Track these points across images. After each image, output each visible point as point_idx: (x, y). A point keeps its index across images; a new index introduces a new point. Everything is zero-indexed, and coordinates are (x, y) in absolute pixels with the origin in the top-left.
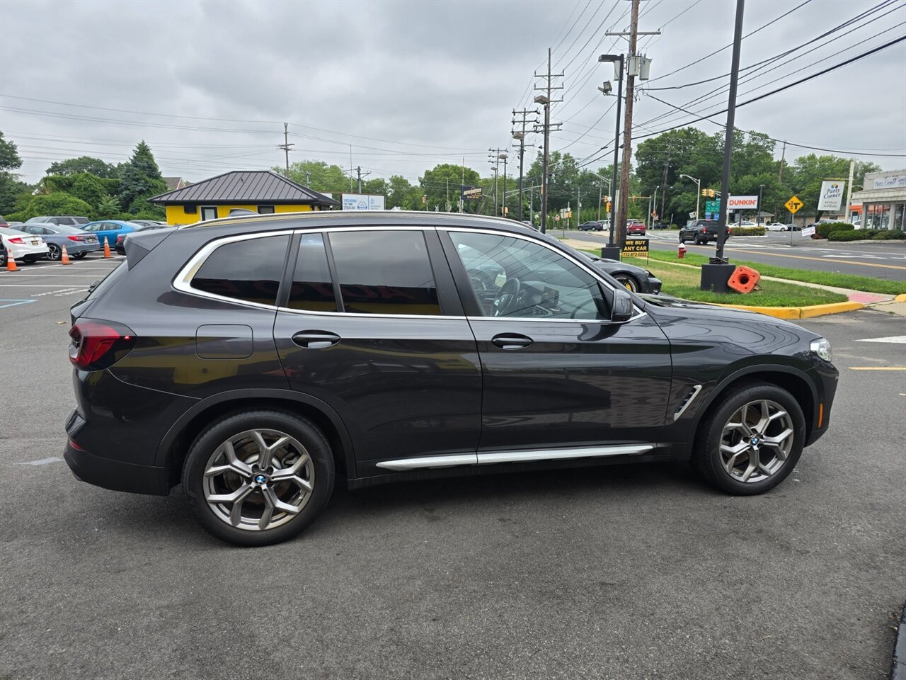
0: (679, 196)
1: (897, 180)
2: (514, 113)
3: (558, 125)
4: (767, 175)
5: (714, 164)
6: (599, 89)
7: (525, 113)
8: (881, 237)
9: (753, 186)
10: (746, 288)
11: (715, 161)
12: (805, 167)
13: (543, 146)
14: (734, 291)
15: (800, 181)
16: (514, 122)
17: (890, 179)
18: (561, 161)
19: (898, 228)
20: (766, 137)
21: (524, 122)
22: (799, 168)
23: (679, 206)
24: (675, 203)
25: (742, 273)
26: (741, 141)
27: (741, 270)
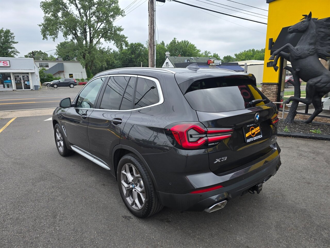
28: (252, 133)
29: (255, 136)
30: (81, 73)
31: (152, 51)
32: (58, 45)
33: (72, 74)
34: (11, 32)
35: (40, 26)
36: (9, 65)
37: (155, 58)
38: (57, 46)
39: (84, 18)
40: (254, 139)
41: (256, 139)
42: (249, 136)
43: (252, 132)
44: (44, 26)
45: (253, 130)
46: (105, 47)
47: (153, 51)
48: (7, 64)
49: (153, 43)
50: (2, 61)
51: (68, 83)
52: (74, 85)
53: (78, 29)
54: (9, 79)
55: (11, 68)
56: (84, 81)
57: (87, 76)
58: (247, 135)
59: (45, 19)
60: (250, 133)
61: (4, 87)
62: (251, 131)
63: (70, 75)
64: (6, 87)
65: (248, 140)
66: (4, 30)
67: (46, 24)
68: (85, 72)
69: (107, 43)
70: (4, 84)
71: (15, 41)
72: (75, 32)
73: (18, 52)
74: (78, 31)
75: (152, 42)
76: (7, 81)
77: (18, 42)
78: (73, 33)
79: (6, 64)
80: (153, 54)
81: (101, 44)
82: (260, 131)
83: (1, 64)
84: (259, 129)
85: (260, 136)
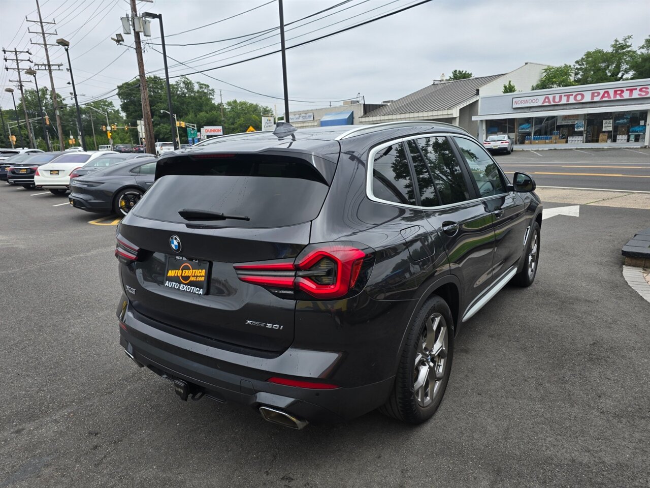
0: (158, 126)
2: (4, 51)
3: (59, 66)
4: (214, 112)
5: (178, 104)
6: (112, 39)
7: (16, 52)
9: (207, 120)
11: (178, 101)
12: (232, 108)
13: (71, 82)
15: (231, 117)
16: (6, 60)
17: (297, 116)
18: (48, 97)
20: (208, 86)
21: (17, 60)
22: (229, 109)
23: (160, 133)
24: (157, 132)
26: (193, 89)
28: (183, 275)
29: (186, 284)
40: (181, 287)
41: (185, 289)
42: (174, 276)
43: (184, 273)
45: (187, 271)
48: (647, 93)
50: (639, 88)
54: (642, 123)
58: (171, 273)
60: (179, 273)
61: (628, 140)
62: (182, 270)
64: (632, 140)
65: (168, 282)
70: (630, 134)
76: (637, 129)
79: (644, 94)
82: (203, 279)
83: (636, 94)
84: (203, 276)
85: (197, 291)
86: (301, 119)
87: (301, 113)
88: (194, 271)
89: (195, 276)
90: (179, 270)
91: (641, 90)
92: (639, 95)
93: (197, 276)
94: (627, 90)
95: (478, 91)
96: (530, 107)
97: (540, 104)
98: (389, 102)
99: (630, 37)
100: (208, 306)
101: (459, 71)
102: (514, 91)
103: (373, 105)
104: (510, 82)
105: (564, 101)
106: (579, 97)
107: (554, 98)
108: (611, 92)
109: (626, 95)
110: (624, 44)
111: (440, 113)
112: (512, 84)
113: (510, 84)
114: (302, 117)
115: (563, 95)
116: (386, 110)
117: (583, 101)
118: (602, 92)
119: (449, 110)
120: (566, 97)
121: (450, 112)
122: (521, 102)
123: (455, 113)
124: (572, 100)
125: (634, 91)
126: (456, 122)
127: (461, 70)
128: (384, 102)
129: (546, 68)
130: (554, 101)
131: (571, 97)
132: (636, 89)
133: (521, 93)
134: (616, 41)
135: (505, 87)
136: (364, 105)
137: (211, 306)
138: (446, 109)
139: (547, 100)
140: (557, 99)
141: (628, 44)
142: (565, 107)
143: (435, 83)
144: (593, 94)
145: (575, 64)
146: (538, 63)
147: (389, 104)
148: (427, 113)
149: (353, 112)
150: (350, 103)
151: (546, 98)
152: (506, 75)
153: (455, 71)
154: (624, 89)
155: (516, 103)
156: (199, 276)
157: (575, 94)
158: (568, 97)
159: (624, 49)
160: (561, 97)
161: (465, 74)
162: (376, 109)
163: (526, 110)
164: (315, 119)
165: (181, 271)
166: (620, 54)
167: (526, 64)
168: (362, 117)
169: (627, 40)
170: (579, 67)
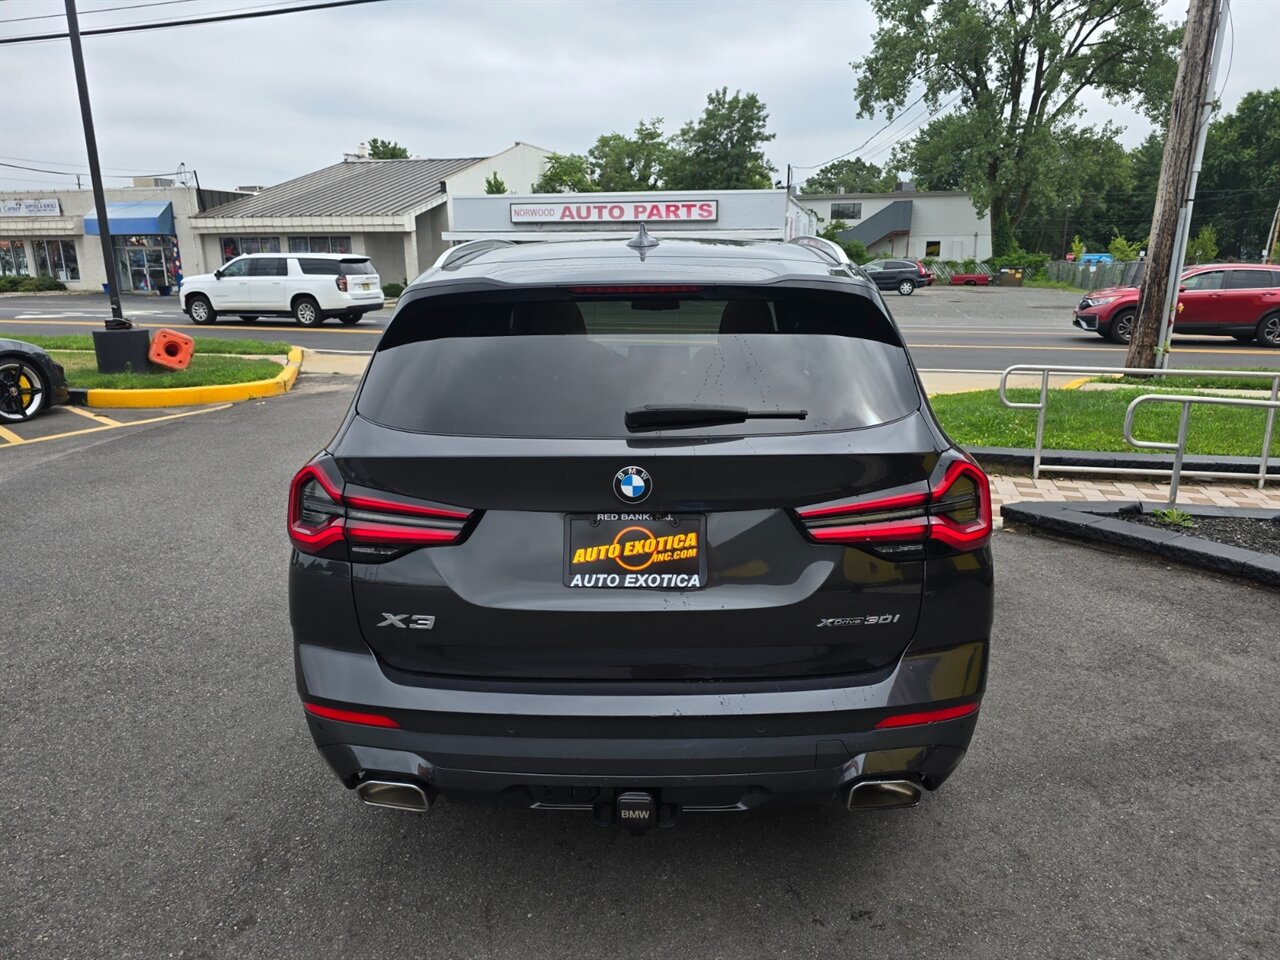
1: (23, 206)
8: (31, 287)
10: (180, 362)
14: (162, 369)
17: (12, 204)
19: (43, 275)
25: (166, 340)
27: (165, 336)
28: (627, 553)
30: (973, 238)
31: (1182, 135)
32: (922, 131)
33: (938, 243)
34: (761, 100)
35: (857, 67)
36: (713, 217)
37: (1198, 166)
38: (914, 138)
39: (1022, 12)
40: (628, 580)
41: (642, 582)
42: (598, 560)
43: (628, 548)
44: (870, 68)
45: (638, 544)
46: (1095, 125)
47: (1188, 133)
48: (710, 213)
49: (1194, 92)
50: (699, 204)
51: (893, 278)
52: (914, 287)
53: (992, 61)
55: (719, 225)
56: (973, 271)
57: (994, 251)
58: (585, 555)
59: (877, 40)
60: (609, 551)
62: (622, 543)
63: (930, 244)
65: (578, 576)
66: (742, 97)
67: (877, 59)
68: (990, 233)
69: (1116, 104)
71: (766, 132)
72: (974, 75)
73: (772, 169)
74: (989, 69)
75: (1190, 93)
77: (774, 136)
78: (967, 82)
79: (705, 214)
80: (1184, 145)
81: (1077, 113)
82: (692, 553)
83: (695, 214)
84: (692, 547)
85: (682, 581)
86: (23, 212)
87: (22, 196)
88: (662, 540)
89: (665, 551)
90: (611, 544)
91: (701, 208)
92: (701, 215)
93: (673, 550)
94: (683, 206)
95: (443, 184)
96: (543, 223)
97: (557, 218)
98: (253, 188)
99: (660, 121)
100: (718, 607)
101: (383, 142)
102: (503, 191)
103: (220, 192)
104: (495, 174)
105: (594, 217)
106: (616, 212)
107: (579, 209)
108: (662, 207)
109: (683, 214)
110: (653, 130)
111: (378, 220)
112: (498, 177)
113: (495, 178)
114: (27, 207)
115: (592, 205)
116: (251, 206)
117: (622, 219)
118: (649, 206)
119: (396, 218)
120: (597, 210)
121: (397, 220)
122: (526, 213)
123: (408, 223)
124: (606, 217)
125: (693, 209)
126: (411, 240)
127: (386, 141)
128: (241, 188)
129: (550, 155)
130: (579, 215)
131: (604, 210)
132: (694, 206)
133: (516, 196)
134: (642, 124)
135: (489, 182)
136: (199, 191)
137: (726, 608)
138: (390, 213)
139: (567, 213)
140: (584, 213)
141: (659, 131)
142: (597, 227)
143: (349, 160)
144: (636, 208)
145: (587, 154)
146: (536, 145)
147: (255, 194)
148: (349, 218)
149: (171, 204)
150: (153, 182)
151: (566, 208)
152: (487, 161)
153: (375, 141)
154: (680, 204)
155: (518, 213)
156: (681, 550)
157: (609, 206)
158: (600, 209)
159: (653, 139)
160: (588, 209)
161: (394, 148)
162: (228, 201)
163: (535, 228)
164: (66, 214)
165: (618, 547)
166: (648, 145)
167: (517, 144)
168: (196, 217)
169: (657, 125)
170: (594, 161)
